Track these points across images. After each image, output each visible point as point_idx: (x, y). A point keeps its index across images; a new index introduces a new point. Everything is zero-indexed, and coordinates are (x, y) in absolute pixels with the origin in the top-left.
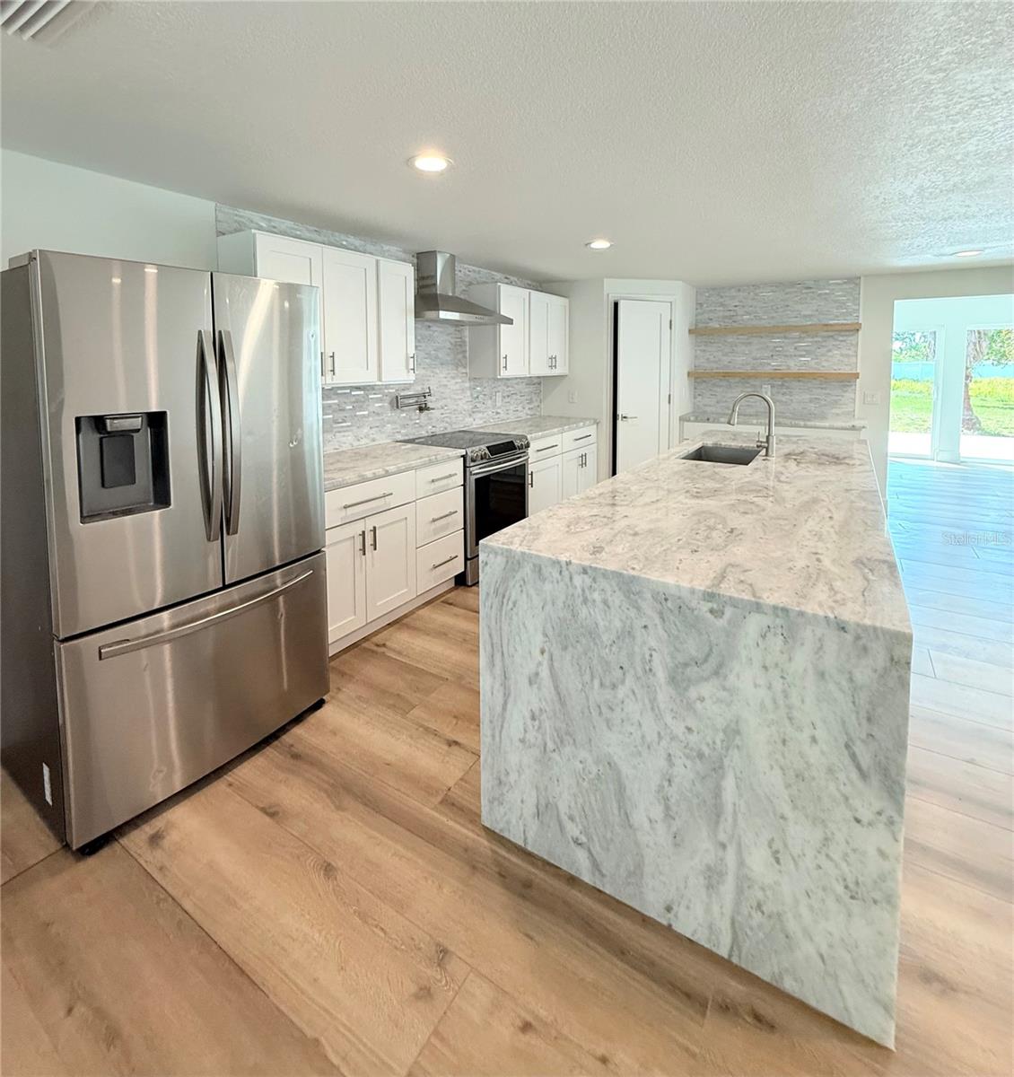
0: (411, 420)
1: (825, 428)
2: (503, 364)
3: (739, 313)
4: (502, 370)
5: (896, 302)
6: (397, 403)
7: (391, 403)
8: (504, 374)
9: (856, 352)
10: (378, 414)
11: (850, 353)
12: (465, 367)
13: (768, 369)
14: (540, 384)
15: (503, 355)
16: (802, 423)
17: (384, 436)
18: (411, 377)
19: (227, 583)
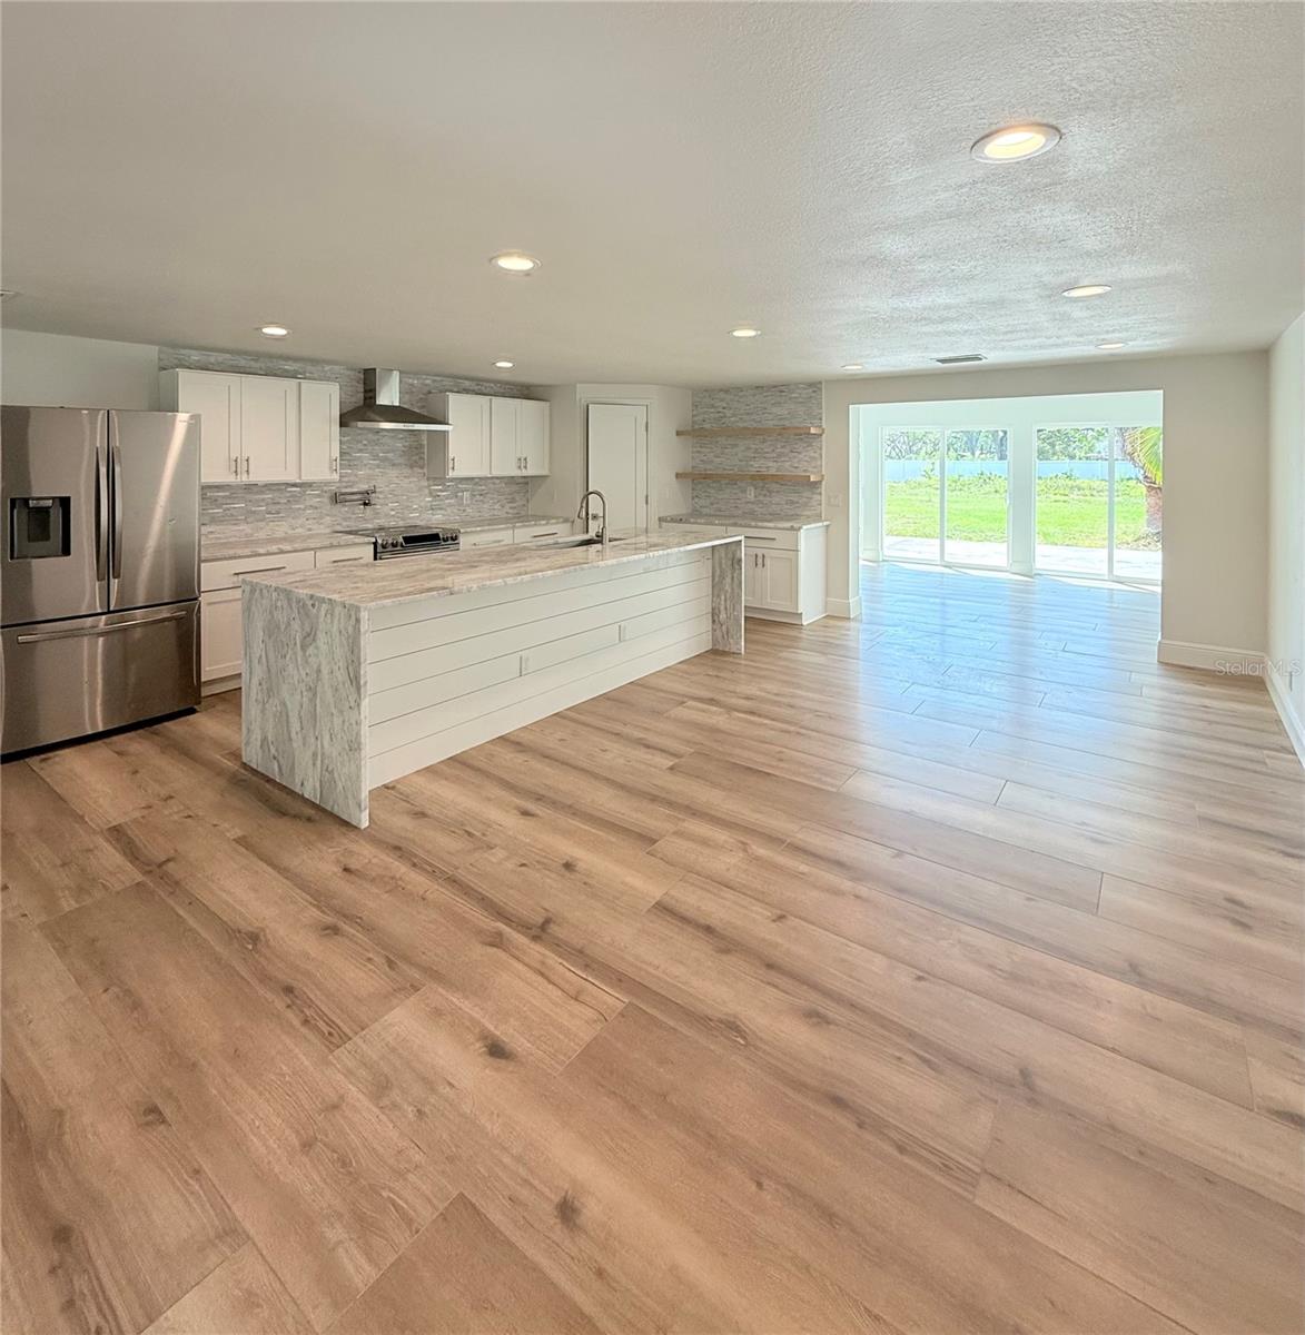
0: (353, 514)
1: (770, 528)
2: (451, 466)
3: (728, 415)
4: (450, 471)
5: (851, 407)
6: (337, 499)
7: (331, 498)
8: (451, 474)
9: (821, 455)
10: (316, 508)
11: (816, 455)
12: (422, 468)
13: (753, 471)
14: (527, 483)
15: (451, 456)
16: (753, 524)
17: (322, 527)
18: (336, 477)
19: (111, 609)
